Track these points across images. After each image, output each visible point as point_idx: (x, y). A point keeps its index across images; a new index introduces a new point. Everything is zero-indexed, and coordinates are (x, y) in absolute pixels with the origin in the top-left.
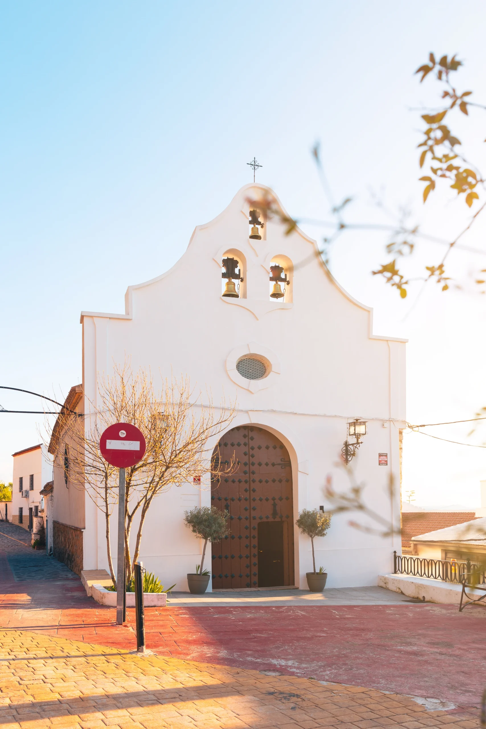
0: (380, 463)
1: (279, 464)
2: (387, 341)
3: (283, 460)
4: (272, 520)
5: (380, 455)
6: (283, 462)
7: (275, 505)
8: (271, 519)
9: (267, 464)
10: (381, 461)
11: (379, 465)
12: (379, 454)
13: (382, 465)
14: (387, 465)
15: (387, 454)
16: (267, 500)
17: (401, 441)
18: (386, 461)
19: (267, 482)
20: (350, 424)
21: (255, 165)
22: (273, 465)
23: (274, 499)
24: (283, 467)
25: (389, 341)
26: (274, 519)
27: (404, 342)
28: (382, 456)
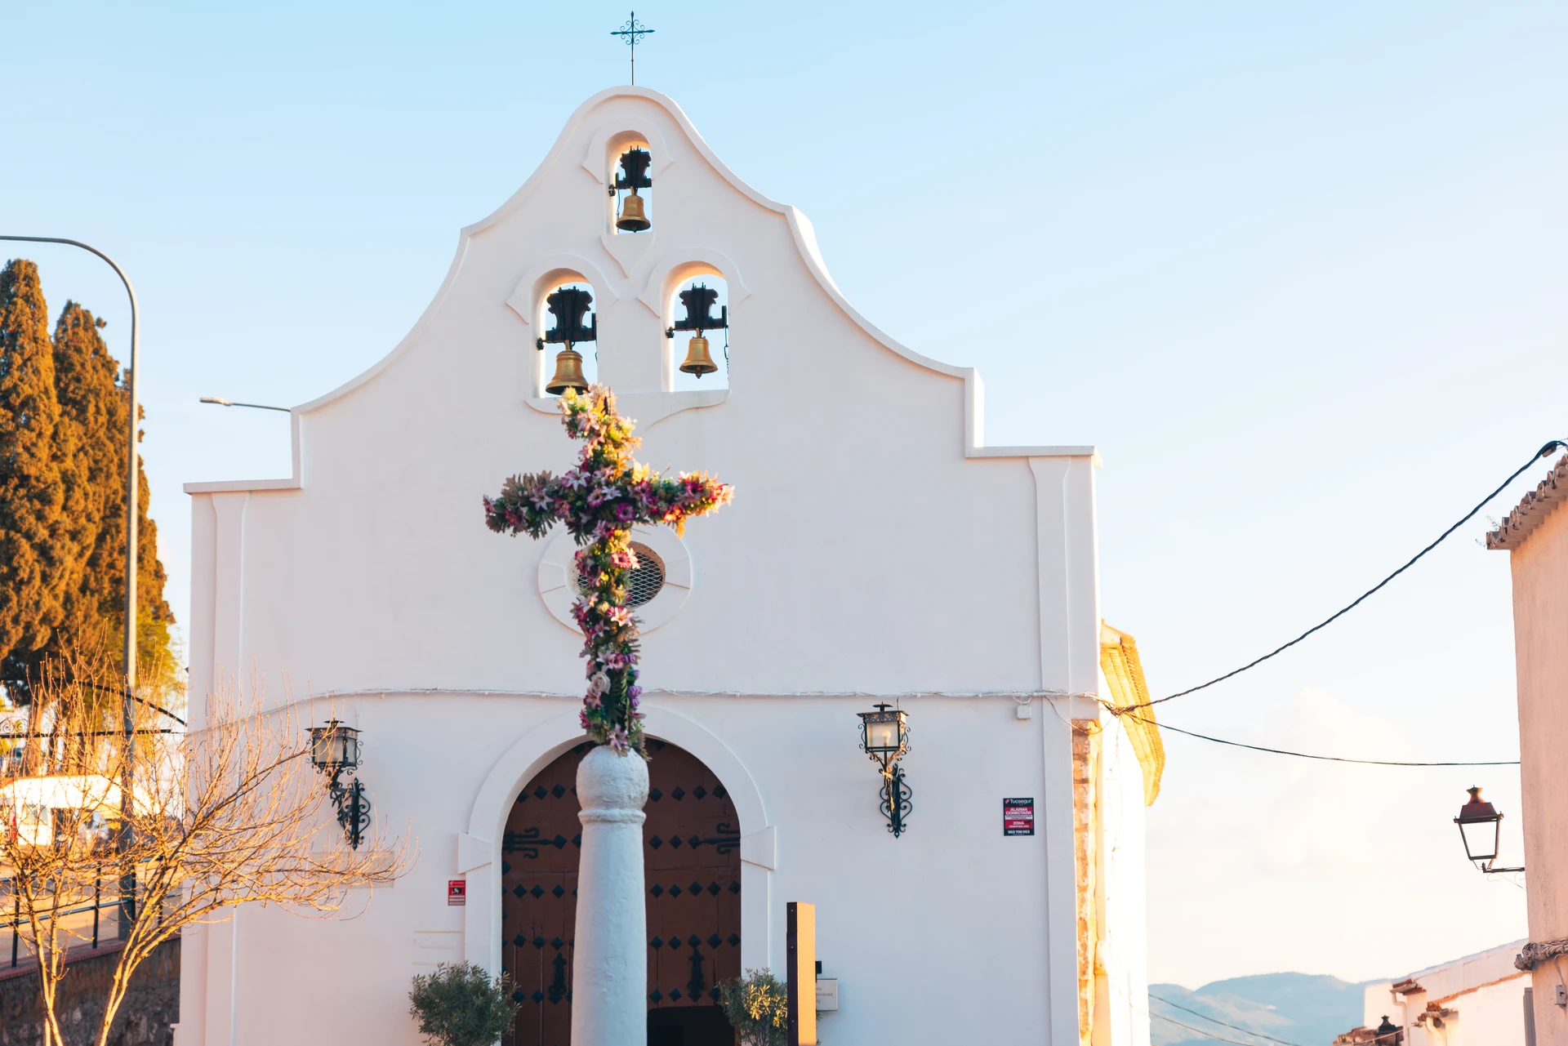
0: (1008, 829)
1: (712, 842)
2: (1027, 457)
3: (722, 828)
4: (689, 1003)
5: (1008, 805)
6: (724, 836)
7: (697, 959)
8: (685, 1001)
9: (676, 843)
10: (1011, 822)
11: (1006, 834)
12: (1005, 800)
13: (1018, 834)
14: (1032, 833)
15: (1032, 799)
16: (675, 944)
17: (1082, 758)
18: (1030, 823)
19: (675, 892)
20: (867, 718)
21: (632, 33)
22: (695, 843)
23: (694, 942)
24: (722, 849)
25: (1030, 459)
26: (695, 1001)
27: (1082, 456)
28: (1016, 806)
